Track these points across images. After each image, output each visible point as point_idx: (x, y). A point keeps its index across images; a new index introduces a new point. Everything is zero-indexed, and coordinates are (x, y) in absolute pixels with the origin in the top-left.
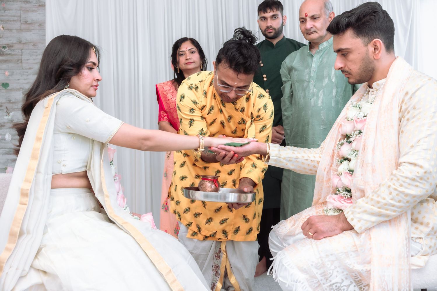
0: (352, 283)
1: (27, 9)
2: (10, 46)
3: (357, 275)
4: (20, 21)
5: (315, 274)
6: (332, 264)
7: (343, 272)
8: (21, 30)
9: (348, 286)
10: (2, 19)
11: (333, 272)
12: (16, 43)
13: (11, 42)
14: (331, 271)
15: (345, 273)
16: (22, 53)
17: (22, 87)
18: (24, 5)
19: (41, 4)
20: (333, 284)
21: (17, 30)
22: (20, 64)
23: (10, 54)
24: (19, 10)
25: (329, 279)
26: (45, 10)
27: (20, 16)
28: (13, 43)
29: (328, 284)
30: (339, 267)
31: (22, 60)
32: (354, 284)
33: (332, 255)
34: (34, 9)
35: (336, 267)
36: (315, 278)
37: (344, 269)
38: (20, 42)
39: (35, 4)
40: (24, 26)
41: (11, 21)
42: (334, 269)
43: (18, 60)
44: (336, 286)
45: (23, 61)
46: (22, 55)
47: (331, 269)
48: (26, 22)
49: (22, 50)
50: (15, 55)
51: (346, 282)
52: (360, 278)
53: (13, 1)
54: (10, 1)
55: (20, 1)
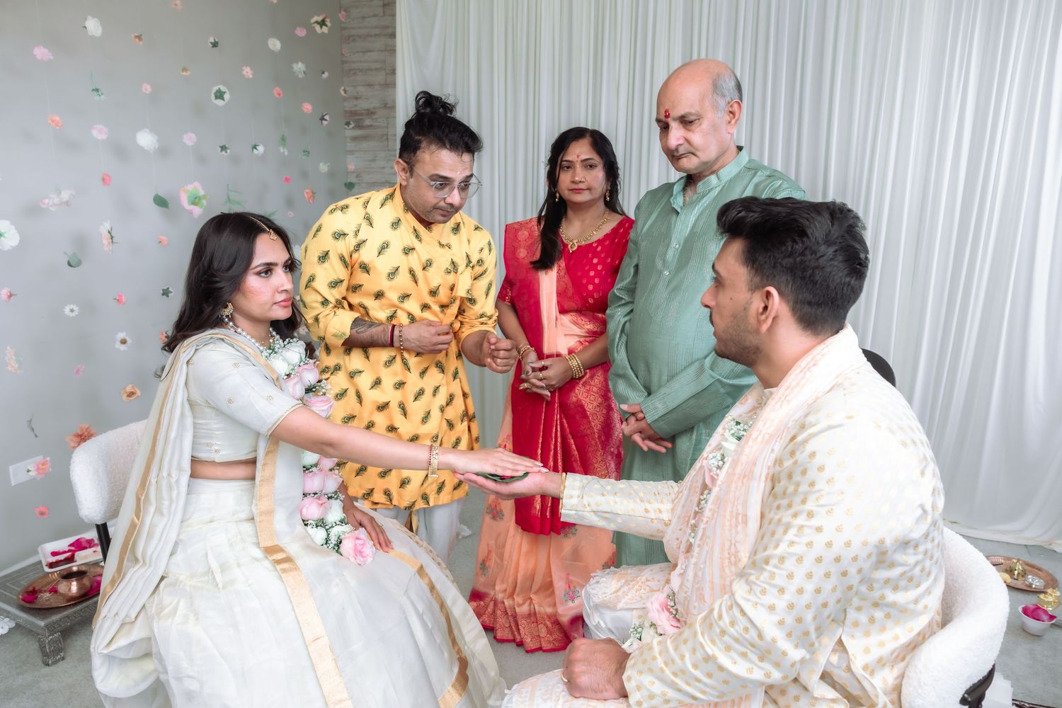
2: (370, 113)
4: (385, 69)
8: (385, 85)
10: (360, 67)
12: (379, 108)
13: (372, 105)
16: (388, 124)
17: (388, 180)
18: (389, 42)
21: (381, 85)
22: (386, 143)
23: (371, 126)
24: (382, 51)
27: (384, 62)
28: (375, 108)
31: (387, 135)
38: (385, 106)
40: (390, 78)
41: (372, 70)
43: (383, 135)
45: (389, 137)
46: (387, 127)
49: (388, 118)
50: (378, 127)
53: (376, 35)
54: (371, 36)
55: (385, 35)
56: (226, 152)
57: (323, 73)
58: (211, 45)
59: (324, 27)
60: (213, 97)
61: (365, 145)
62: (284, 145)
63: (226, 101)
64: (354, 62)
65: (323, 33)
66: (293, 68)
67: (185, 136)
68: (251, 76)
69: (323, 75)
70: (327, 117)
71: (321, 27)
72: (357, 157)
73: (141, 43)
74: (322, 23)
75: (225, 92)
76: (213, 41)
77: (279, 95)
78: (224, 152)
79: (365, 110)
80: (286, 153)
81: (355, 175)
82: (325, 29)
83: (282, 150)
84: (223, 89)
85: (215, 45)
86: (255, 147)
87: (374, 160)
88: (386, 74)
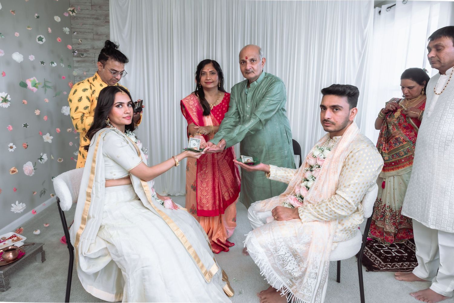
0: (291, 255)
1: (98, 24)
2: (86, 51)
3: (295, 251)
5: (270, 248)
6: (280, 244)
7: (286, 249)
8: (93, 39)
9: (288, 257)
10: (81, 31)
11: (280, 248)
12: (90, 49)
13: (87, 47)
14: (279, 248)
15: (288, 249)
18: (95, 21)
19: (107, 20)
20: (280, 255)
21: (91, 39)
22: (94, 64)
23: (87, 56)
24: (92, 25)
25: (278, 252)
26: (109, 25)
28: (88, 49)
29: (277, 255)
30: (284, 245)
32: (292, 256)
33: (281, 238)
34: (102, 24)
35: (282, 246)
36: (270, 251)
37: (287, 247)
38: (93, 48)
39: (103, 21)
40: (96, 37)
41: (86, 32)
42: (281, 247)
43: (92, 61)
44: (281, 257)
46: (95, 57)
47: (279, 247)
48: (97, 34)
50: (90, 57)
51: (288, 255)
52: (296, 253)
53: (88, 18)
54: (86, 18)
55: (92, 18)
56: (44, 65)
57: (74, 32)
58: (36, 17)
59: (74, 13)
60: (37, 40)
61: (83, 64)
62: (63, 64)
63: (44, 42)
64: (77, 28)
65: (73, 15)
66: (63, 29)
67: (30, 56)
68: (51, 32)
69: (74, 33)
70: (76, 52)
71: (73, 13)
72: (79, 70)
73: (15, 14)
74: (73, 11)
75: (43, 38)
76: (37, 15)
77: (60, 40)
78: (42, 64)
79: (83, 49)
80: (64, 66)
81: (79, 77)
82: (74, 14)
83: (62, 65)
84: (42, 36)
85: (38, 17)
86: (52, 63)
87: (88, 71)
88: (94, 35)
